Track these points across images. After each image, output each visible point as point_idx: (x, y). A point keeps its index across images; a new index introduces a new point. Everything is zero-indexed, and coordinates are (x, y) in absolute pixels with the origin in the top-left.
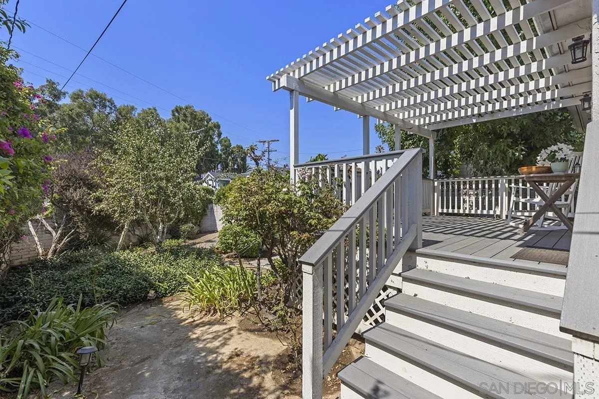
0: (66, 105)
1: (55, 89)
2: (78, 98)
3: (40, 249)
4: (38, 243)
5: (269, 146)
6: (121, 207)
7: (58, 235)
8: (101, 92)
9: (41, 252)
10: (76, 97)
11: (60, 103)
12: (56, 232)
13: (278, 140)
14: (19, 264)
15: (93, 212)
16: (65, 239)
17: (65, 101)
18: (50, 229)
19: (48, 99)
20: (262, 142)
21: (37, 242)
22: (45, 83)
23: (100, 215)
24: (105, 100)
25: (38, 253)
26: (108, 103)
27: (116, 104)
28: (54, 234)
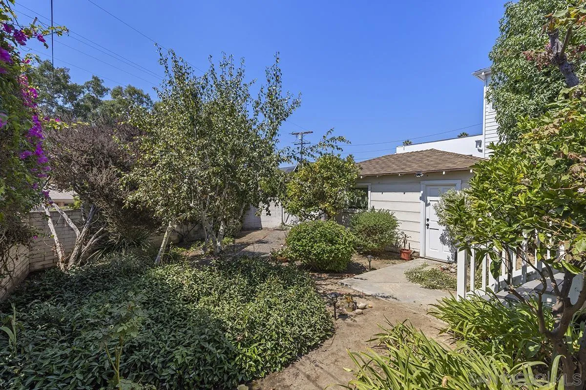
0: (107, 101)
1: (99, 85)
2: (117, 95)
3: (60, 253)
4: (58, 244)
5: (302, 138)
6: (168, 197)
7: (83, 234)
8: (138, 89)
9: (60, 256)
10: (117, 93)
11: (103, 99)
12: (81, 230)
13: (312, 132)
14: (41, 267)
15: (124, 204)
16: (91, 240)
17: (107, 98)
18: (72, 225)
19: (93, 95)
20: (294, 134)
21: (56, 242)
22: (91, 79)
23: (135, 208)
24: (142, 95)
25: (58, 258)
26: (145, 99)
27: (152, 100)
28: (78, 232)
